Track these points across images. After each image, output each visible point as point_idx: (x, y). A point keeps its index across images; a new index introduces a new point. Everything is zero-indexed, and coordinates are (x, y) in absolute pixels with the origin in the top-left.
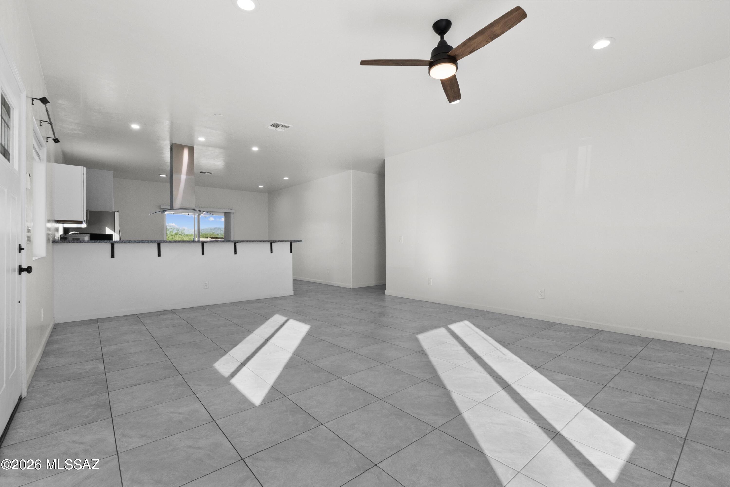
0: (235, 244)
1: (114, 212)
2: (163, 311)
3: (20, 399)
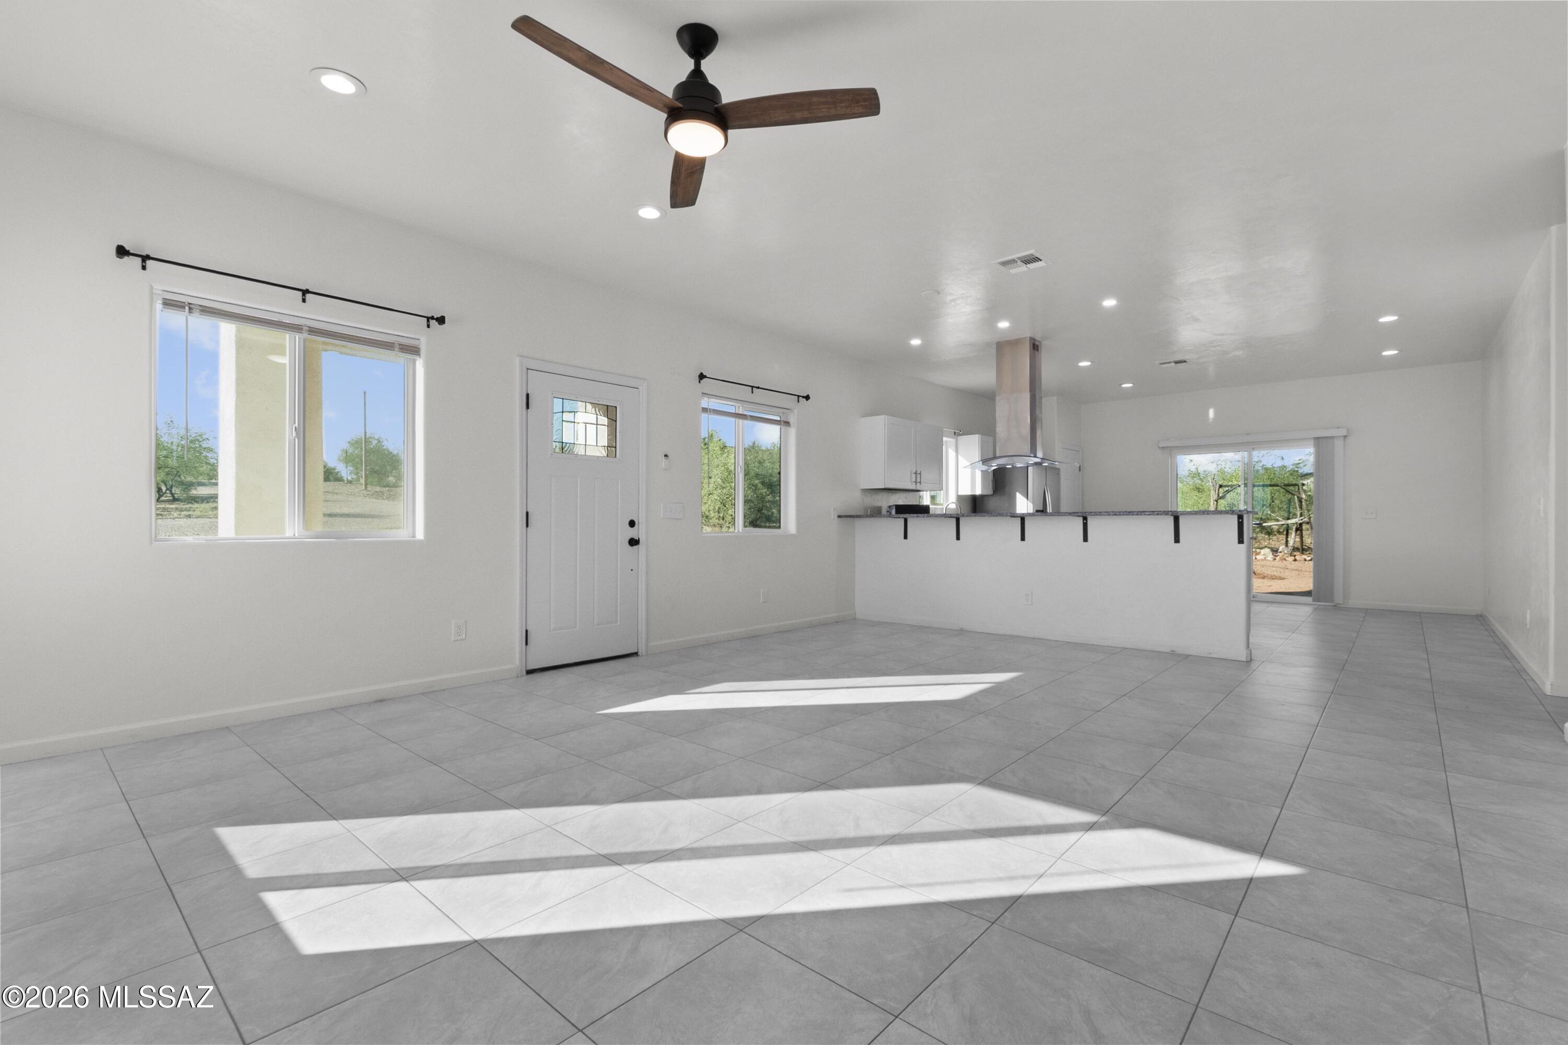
0: (1085, 519)
1: (1028, 467)
2: (962, 630)
3: (636, 654)
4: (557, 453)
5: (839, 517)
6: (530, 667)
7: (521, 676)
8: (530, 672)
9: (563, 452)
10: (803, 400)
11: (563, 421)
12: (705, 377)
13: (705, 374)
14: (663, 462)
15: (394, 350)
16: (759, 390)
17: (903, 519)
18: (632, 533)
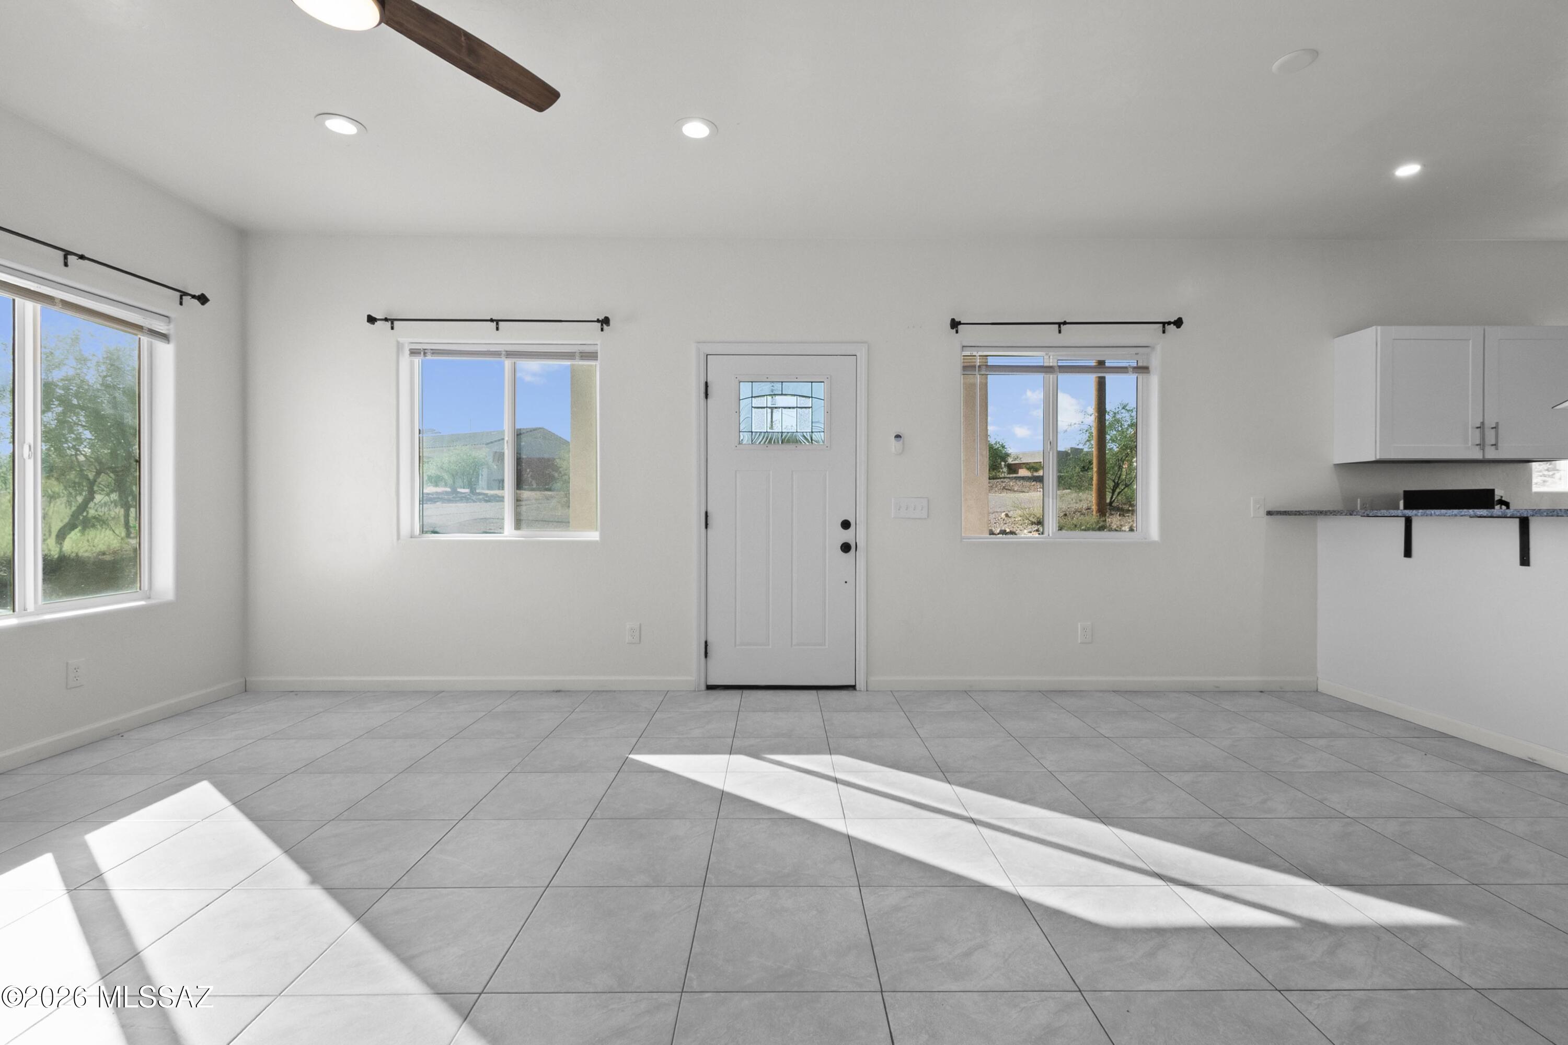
3: (853, 687)
4: (745, 444)
5: (1269, 513)
6: (711, 683)
7: (698, 691)
8: (710, 688)
9: (752, 443)
10: (1172, 327)
11: (752, 407)
12: (960, 323)
13: (957, 320)
14: (894, 444)
15: (575, 359)
16: (1067, 325)
17: (1403, 519)
18: (846, 536)
